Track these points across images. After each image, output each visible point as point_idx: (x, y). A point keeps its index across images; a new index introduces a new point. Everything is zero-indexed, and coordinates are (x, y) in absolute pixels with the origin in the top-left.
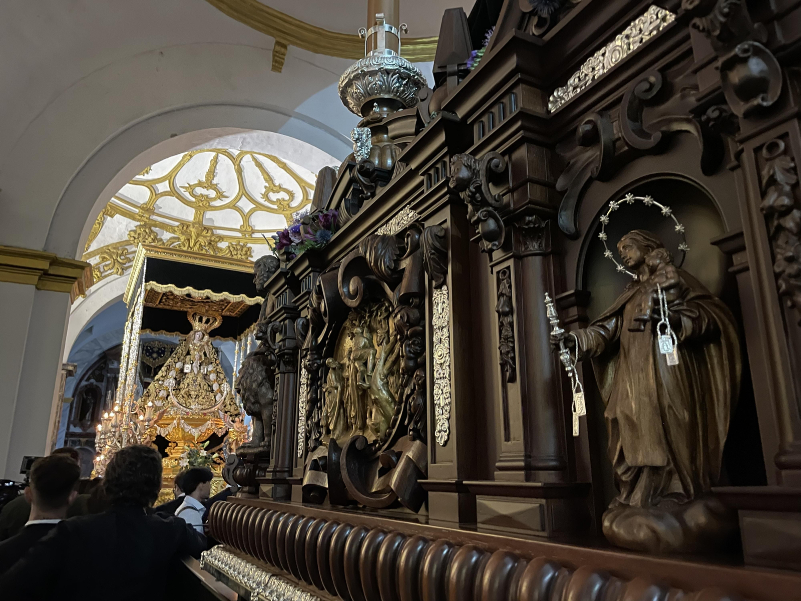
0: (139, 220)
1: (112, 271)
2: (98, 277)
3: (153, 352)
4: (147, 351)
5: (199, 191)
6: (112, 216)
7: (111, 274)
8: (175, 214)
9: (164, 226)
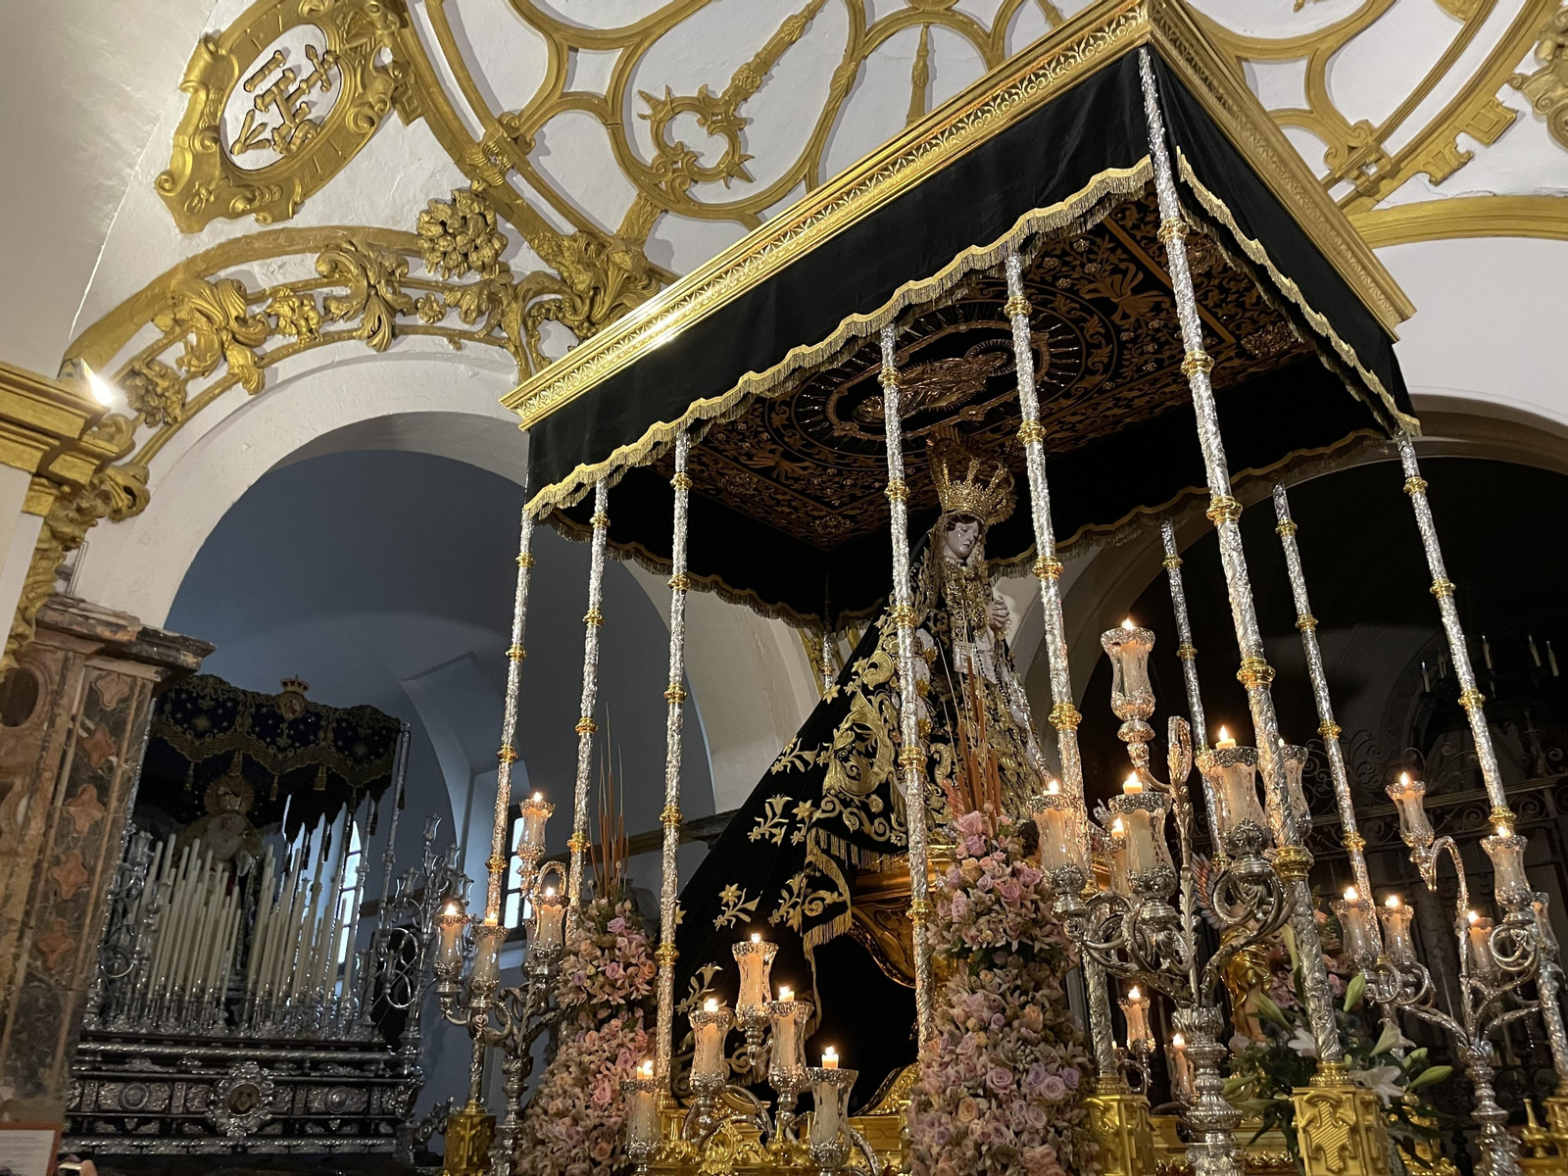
0: (470, 171)
1: (350, 325)
2: (311, 331)
3: (198, 711)
4: (178, 705)
5: (687, 130)
6: (408, 119)
7: (348, 335)
8: (576, 192)
9: (531, 225)
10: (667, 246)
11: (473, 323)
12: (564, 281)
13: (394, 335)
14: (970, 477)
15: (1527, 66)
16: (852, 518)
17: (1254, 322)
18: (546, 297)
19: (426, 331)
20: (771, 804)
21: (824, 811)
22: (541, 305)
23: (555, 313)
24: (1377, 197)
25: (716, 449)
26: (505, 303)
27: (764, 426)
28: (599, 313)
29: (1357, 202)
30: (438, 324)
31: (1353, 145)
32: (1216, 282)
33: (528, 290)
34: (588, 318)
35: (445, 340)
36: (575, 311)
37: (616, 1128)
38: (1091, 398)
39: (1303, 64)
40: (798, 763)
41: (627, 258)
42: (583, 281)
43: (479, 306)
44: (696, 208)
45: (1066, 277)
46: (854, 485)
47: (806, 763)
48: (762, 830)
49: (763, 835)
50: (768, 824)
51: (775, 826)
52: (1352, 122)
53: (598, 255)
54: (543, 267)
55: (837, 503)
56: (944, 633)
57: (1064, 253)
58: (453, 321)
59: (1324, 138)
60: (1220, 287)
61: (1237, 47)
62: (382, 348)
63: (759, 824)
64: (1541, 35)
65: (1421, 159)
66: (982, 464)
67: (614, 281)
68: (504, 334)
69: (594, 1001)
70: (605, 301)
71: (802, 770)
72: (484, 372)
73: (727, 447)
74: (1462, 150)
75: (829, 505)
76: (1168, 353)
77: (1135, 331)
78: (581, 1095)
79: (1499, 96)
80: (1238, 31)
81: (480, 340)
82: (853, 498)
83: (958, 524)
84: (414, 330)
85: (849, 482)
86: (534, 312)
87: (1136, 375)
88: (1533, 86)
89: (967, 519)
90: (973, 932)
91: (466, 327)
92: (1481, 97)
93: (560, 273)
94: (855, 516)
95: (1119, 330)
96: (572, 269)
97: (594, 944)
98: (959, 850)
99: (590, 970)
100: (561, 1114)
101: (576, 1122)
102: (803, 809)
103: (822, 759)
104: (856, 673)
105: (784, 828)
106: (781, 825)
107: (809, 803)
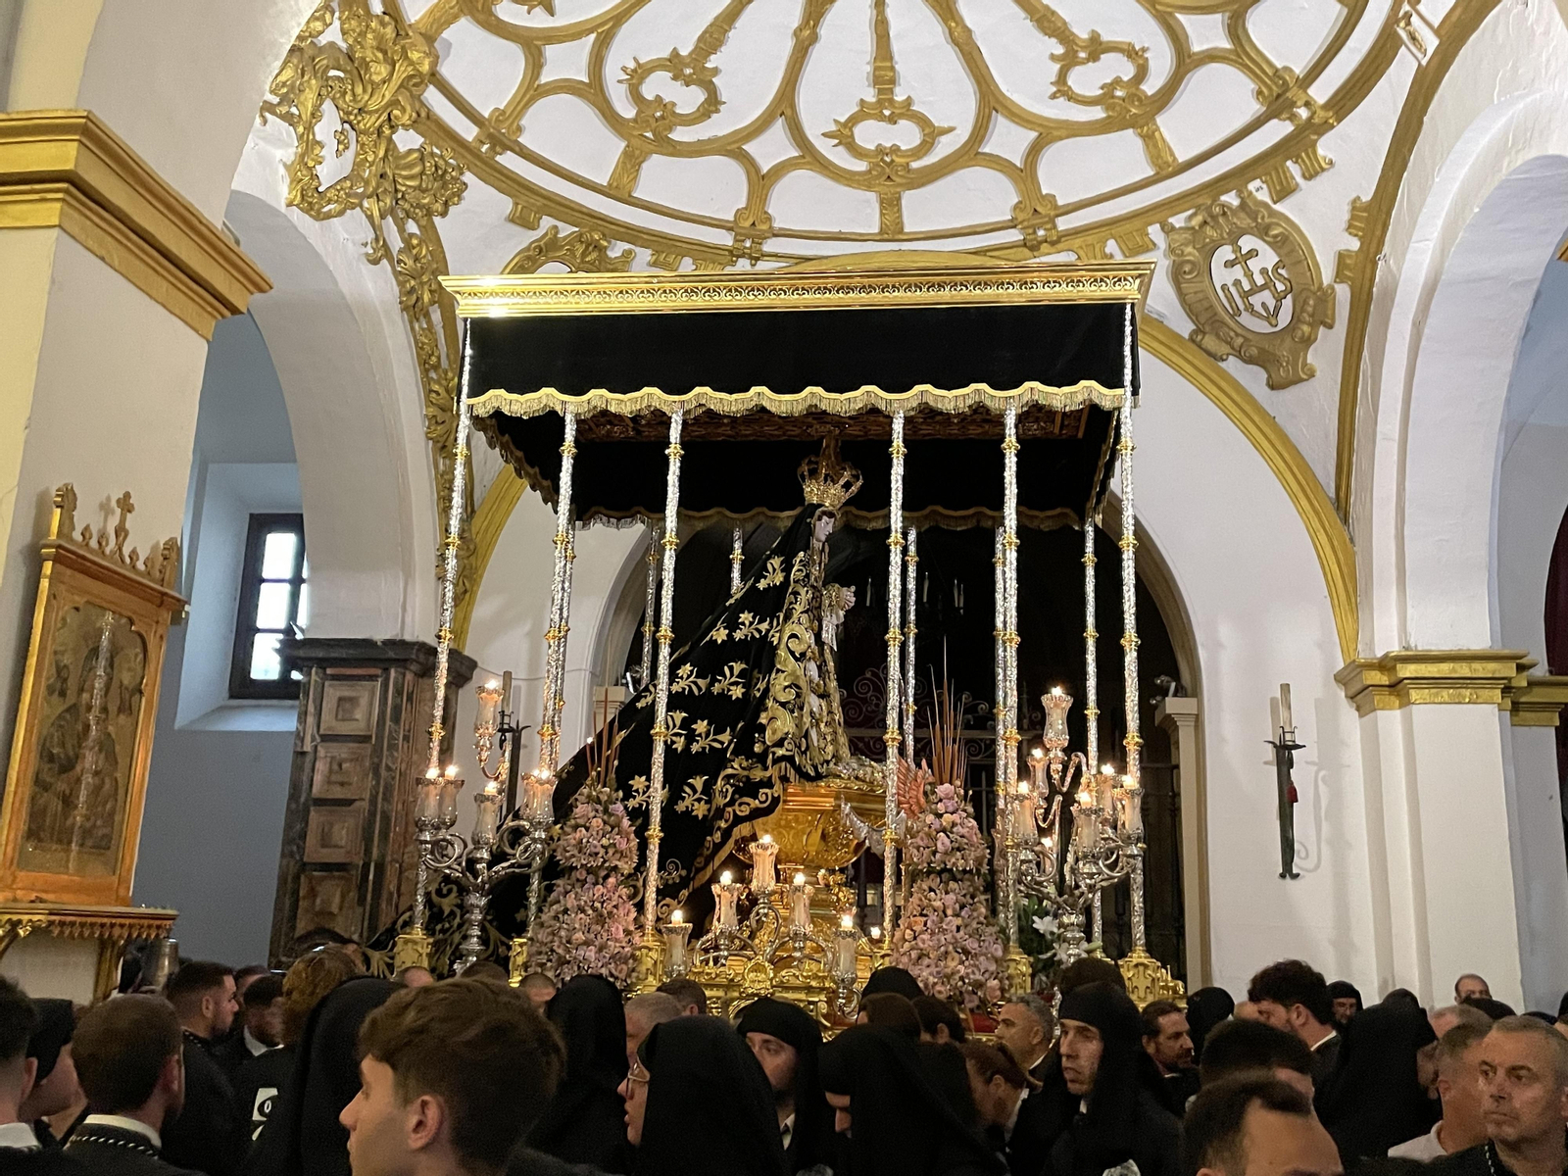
15: (1178, 221)
18: (334, 74)
21: (787, 750)
24: (1035, 253)
26: (308, 77)
28: (374, 106)
29: (1020, 249)
31: (1038, 209)
39: (1033, 135)
40: (694, 687)
42: (380, 73)
44: (494, 23)
47: (700, 689)
51: (676, 735)
52: (1044, 192)
59: (1020, 191)
61: (998, 101)
64: (1197, 209)
65: (1077, 242)
67: (400, 74)
68: (296, 112)
70: (387, 94)
71: (697, 694)
74: (1108, 250)
78: (602, 931)
79: (1150, 229)
80: (1003, 88)
81: (280, 115)
83: (824, 517)
88: (1175, 235)
90: (953, 859)
91: (271, 97)
92: (1137, 223)
96: (369, 53)
97: (605, 823)
98: (941, 807)
99: (604, 841)
100: (587, 943)
101: (600, 950)
102: (701, 726)
103: (716, 689)
104: (743, 624)
105: (683, 738)
106: (680, 735)
107: (706, 722)
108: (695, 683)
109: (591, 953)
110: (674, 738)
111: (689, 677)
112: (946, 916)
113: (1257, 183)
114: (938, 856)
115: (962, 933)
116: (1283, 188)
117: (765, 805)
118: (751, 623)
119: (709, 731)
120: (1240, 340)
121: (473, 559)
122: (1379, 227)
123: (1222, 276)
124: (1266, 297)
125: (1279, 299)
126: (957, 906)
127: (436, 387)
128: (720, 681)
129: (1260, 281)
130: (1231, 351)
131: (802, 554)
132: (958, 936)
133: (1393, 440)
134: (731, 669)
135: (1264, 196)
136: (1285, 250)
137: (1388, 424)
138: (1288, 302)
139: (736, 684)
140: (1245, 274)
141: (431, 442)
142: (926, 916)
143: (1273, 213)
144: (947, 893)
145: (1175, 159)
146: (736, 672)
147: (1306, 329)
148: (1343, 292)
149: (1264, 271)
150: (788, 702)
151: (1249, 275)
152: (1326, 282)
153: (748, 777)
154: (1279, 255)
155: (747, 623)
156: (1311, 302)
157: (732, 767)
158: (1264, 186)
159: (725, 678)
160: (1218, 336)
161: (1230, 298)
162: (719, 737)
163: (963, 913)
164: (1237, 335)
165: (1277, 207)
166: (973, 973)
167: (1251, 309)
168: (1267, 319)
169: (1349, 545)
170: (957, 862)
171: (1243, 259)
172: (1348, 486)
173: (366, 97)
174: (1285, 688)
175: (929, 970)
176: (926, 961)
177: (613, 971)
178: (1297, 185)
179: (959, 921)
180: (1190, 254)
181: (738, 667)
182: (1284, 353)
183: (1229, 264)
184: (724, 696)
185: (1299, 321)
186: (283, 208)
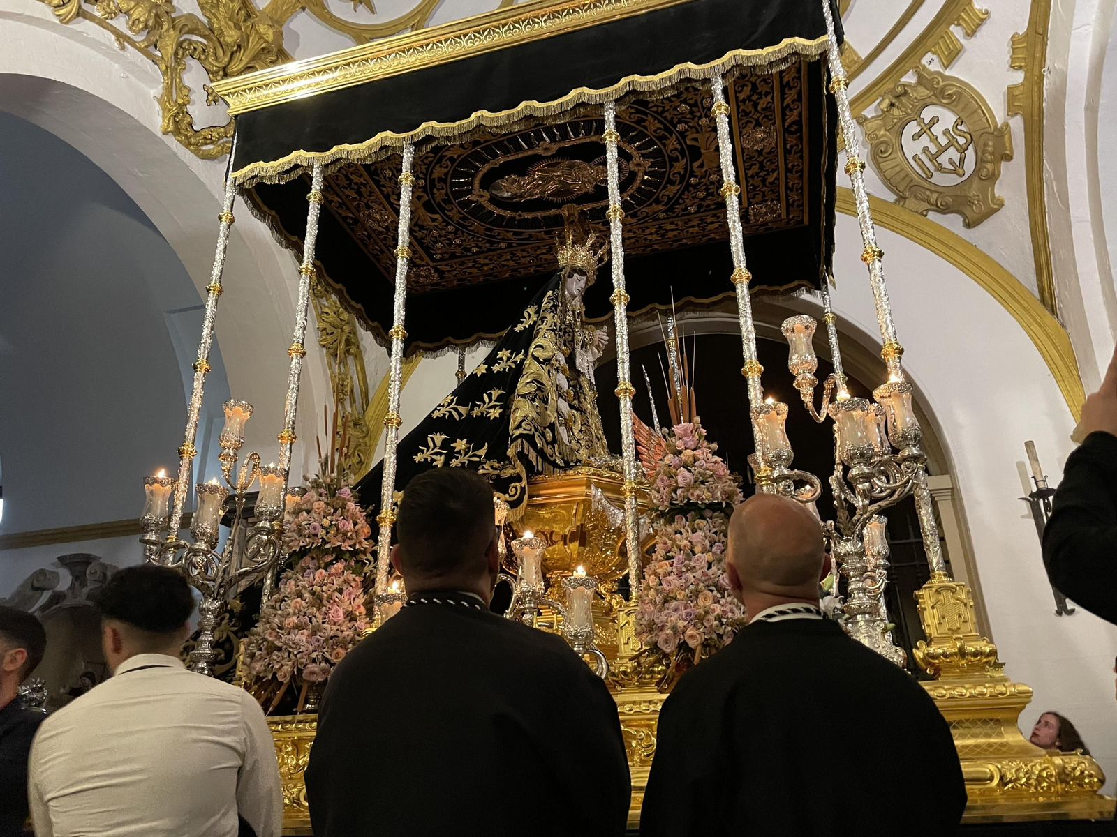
10: (296, 36)
11: (137, 33)
12: (212, 31)
13: (78, 15)
14: (589, 243)
15: (869, 112)
16: (441, 273)
17: (764, 196)
18: (195, 38)
19: (101, 23)
20: (432, 439)
21: (524, 429)
22: (191, 42)
23: (200, 55)
25: (377, 183)
26: (165, 27)
27: (425, 175)
28: (234, 67)
30: (109, 21)
32: (761, 159)
33: (185, 25)
34: (224, 69)
35: (113, 37)
36: (216, 58)
37: (349, 638)
38: (646, 222)
40: (454, 413)
41: (271, 32)
42: (231, 36)
43: (147, 20)
44: (328, 16)
45: (686, 123)
46: (459, 245)
47: (460, 414)
48: (425, 455)
49: (426, 459)
50: (430, 452)
51: (436, 454)
53: (245, 21)
54: (198, 13)
55: (438, 256)
56: (569, 342)
57: (695, 105)
58: (121, 23)
60: (761, 164)
62: (65, 20)
63: (422, 451)
64: (884, 95)
66: (597, 237)
67: (253, 46)
68: (158, 53)
69: (328, 546)
70: (243, 58)
71: (457, 418)
72: (132, 78)
73: (388, 184)
75: (431, 257)
76: (708, 202)
77: (700, 179)
78: (318, 614)
81: (139, 49)
82: (453, 256)
83: (575, 275)
84: (92, 18)
85: (458, 241)
86: (185, 45)
87: (681, 213)
88: (870, 124)
89: (581, 272)
90: (698, 492)
91: (130, 34)
93: (210, 23)
94: (443, 272)
95: (692, 175)
96: (223, 23)
97: (327, 504)
98: (680, 445)
99: (326, 522)
100: (299, 627)
101: (314, 633)
102: (460, 445)
103: (476, 412)
104: (501, 359)
105: (443, 456)
106: (441, 454)
107: (465, 441)
108: (456, 410)
109: (301, 637)
110: (434, 457)
111: (449, 404)
112: (694, 554)
113: (929, 56)
114: (679, 492)
115: (714, 568)
116: (951, 52)
117: (515, 498)
118: (509, 359)
119: (469, 448)
120: (935, 196)
121: (367, 439)
122: (1039, 48)
123: (912, 148)
124: (952, 153)
125: (962, 150)
126: (707, 543)
127: (327, 310)
128: (479, 406)
129: (943, 141)
130: (929, 207)
131: (551, 292)
132: (710, 572)
133: (1088, 221)
134: (490, 396)
135: (935, 67)
136: (961, 106)
137: (1080, 209)
138: (970, 153)
139: (494, 406)
140: (931, 141)
141: (324, 349)
142: (672, 558)
143: (945, 78)
144: (694, 531)
145: (859, 58)
146: (494, 398)
147: (990, 166)
148: (1017, 124)
149: (946, 132)
150: (530, 393)
151: (934, 139)
152: (999, 123)
153: (498, 475)
154: (956, 113)
155: (505, 359)
156: (990, 143)
157: (483, 468)
158: (935, 57)
159: (484, 403)
160: (916, 197)
161: (922, 165)
162: (478, 453)
163: (714, 550)
164: (932, 192)
165: (947, 73)
166: (732, 611)
167: (940, 168)
168: (955, 172)
169: (1062, 330)
170: (702, 495)
171: (927, 128)
172: (1050, 284)
173: (227, 59)
174: (1029, 446)
175: (677, 615)
176: (673, 604)
177: (327, 655)
178: (962, 45)
179: (709, 557)
180: (883, 136)
181: (495, 393)
182: (973, 192)
183: (917, 137)
184: (483, 418)
185: (983, 161)
186: (160, 134)
